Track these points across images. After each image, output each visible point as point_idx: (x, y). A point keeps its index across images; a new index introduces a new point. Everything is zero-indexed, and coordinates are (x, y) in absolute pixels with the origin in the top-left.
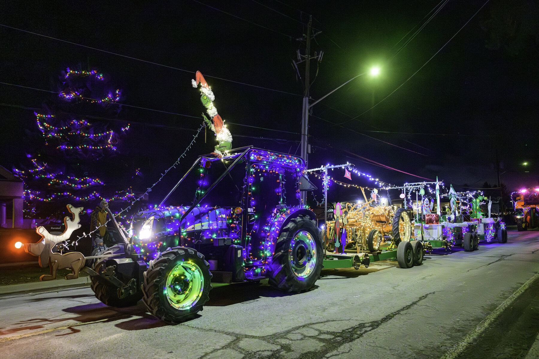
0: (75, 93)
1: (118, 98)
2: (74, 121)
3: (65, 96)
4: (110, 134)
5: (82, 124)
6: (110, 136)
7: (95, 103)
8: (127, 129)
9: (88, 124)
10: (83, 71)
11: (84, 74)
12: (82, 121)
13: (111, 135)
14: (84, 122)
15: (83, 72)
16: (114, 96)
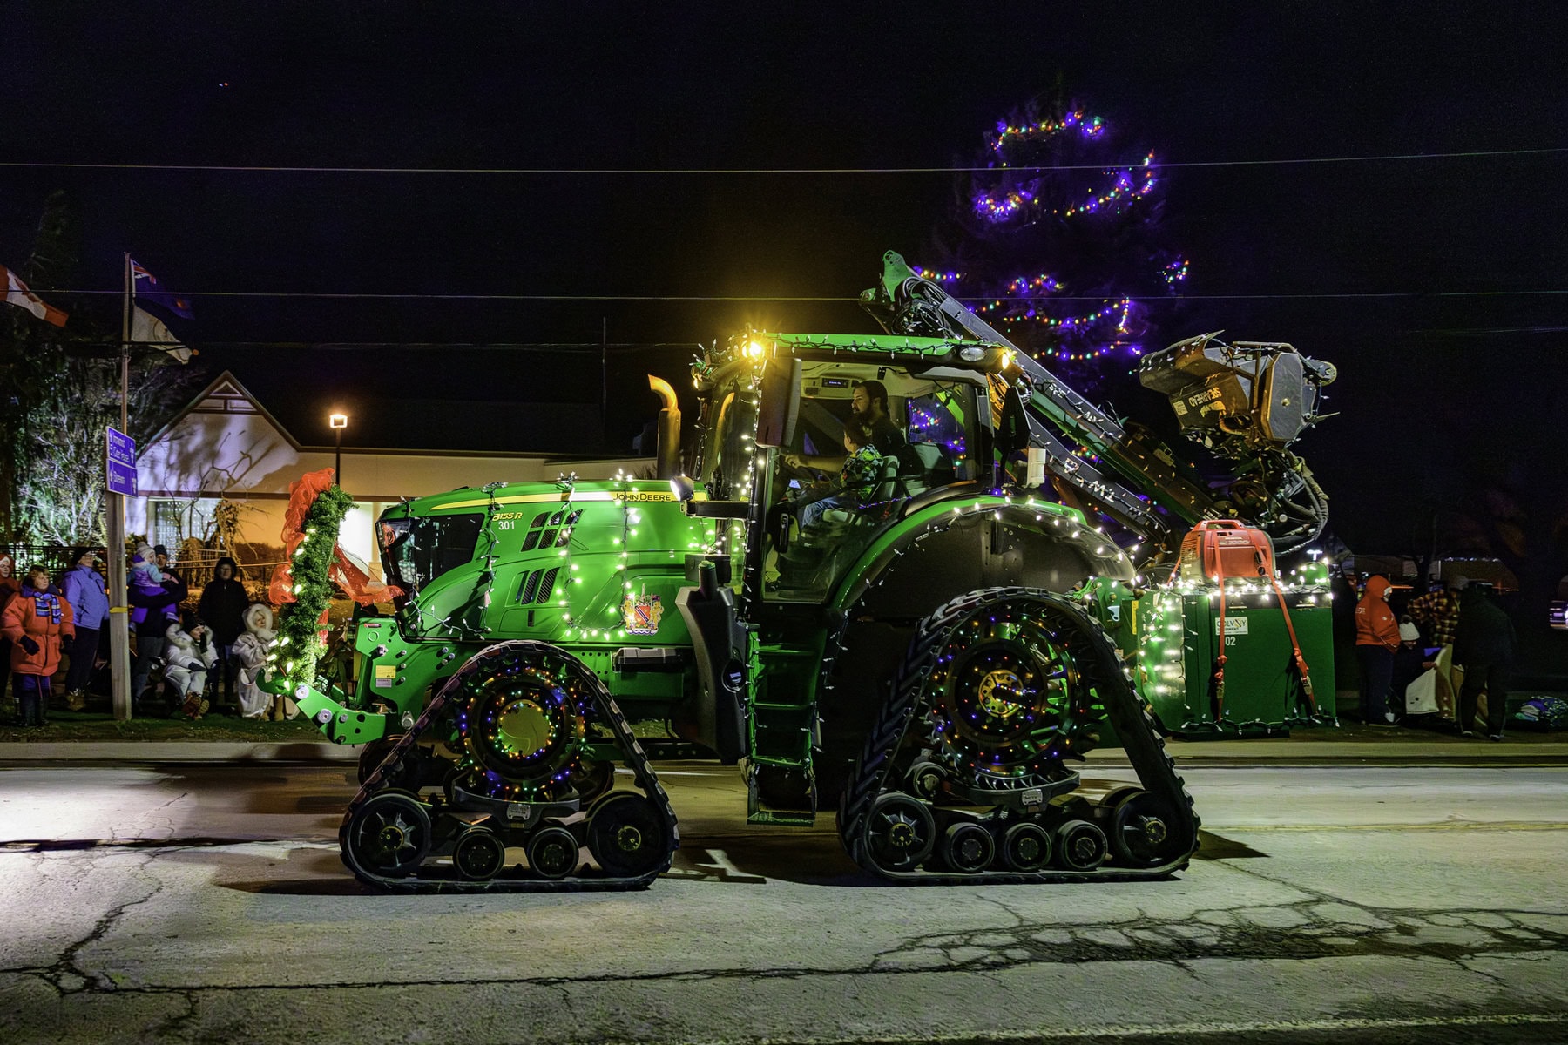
0: (1021, 197)
1: (1150, 183)
2: (1018, 281)
3: (993, 207)
4: (1122, 307)
5: (1038, 288)
6: (1123, 314)
7: (1077, 214)
8: (1181, 277)
9: (1058, 286)
10: (1042, 120)
11: (1047, 132)
12: (1039, 278)
13: (1126, 310)
14: (1046, 281)
15: (1044, 126)
16: (1138, 179)
